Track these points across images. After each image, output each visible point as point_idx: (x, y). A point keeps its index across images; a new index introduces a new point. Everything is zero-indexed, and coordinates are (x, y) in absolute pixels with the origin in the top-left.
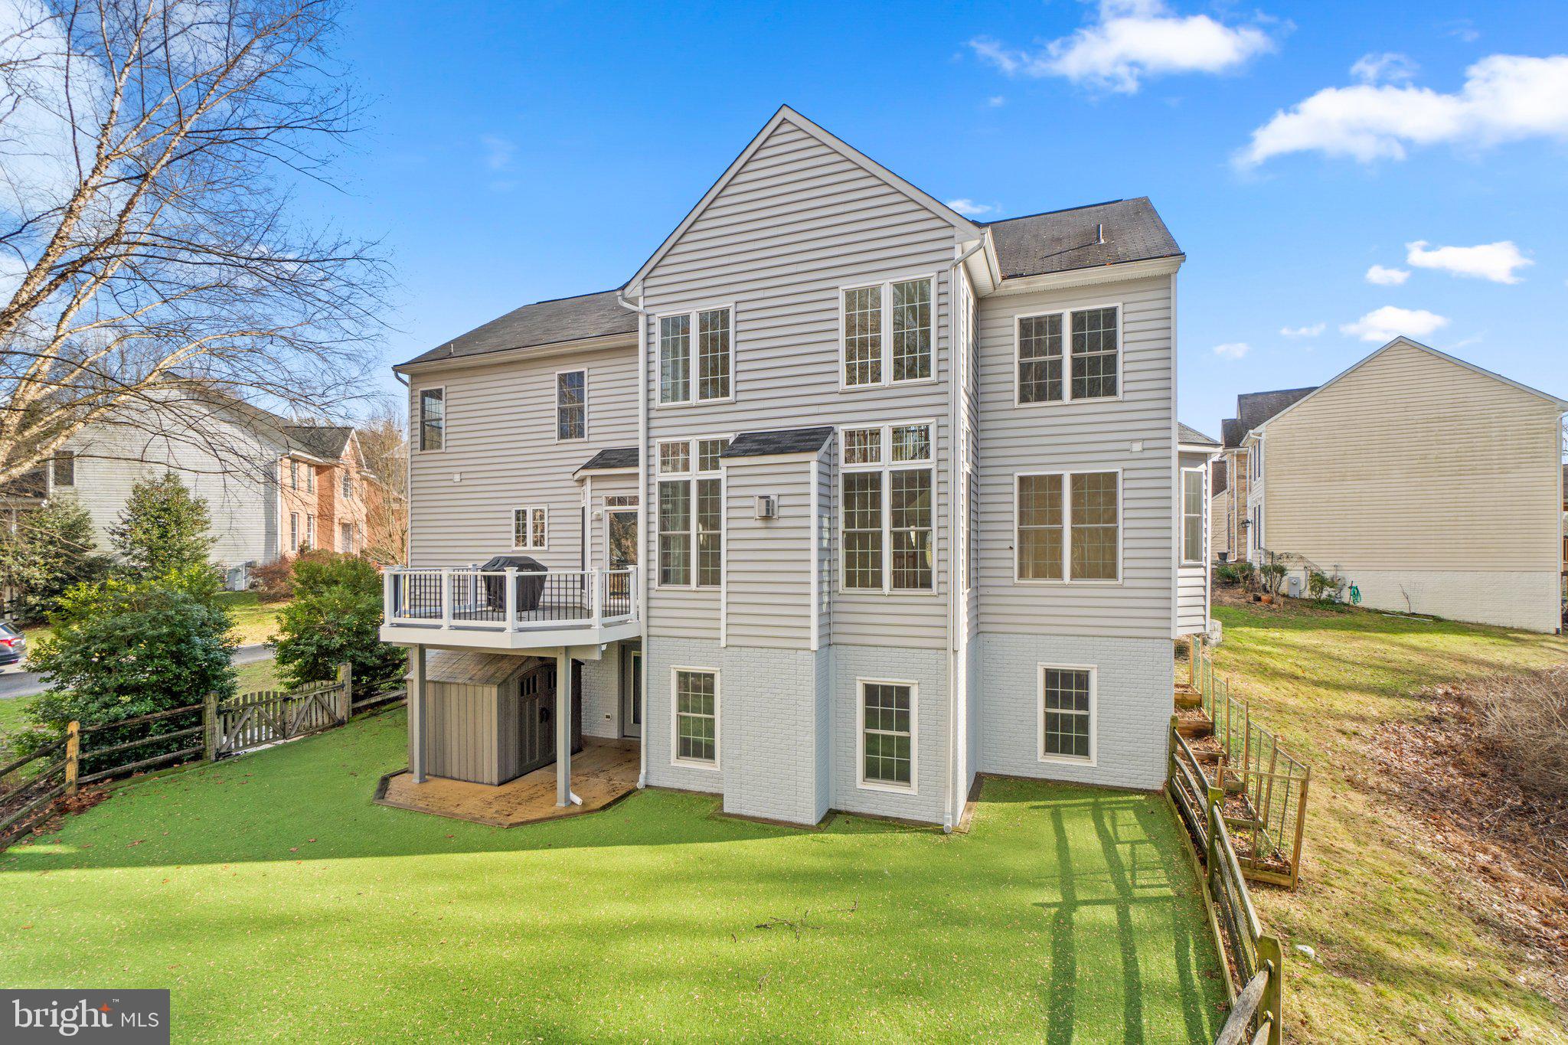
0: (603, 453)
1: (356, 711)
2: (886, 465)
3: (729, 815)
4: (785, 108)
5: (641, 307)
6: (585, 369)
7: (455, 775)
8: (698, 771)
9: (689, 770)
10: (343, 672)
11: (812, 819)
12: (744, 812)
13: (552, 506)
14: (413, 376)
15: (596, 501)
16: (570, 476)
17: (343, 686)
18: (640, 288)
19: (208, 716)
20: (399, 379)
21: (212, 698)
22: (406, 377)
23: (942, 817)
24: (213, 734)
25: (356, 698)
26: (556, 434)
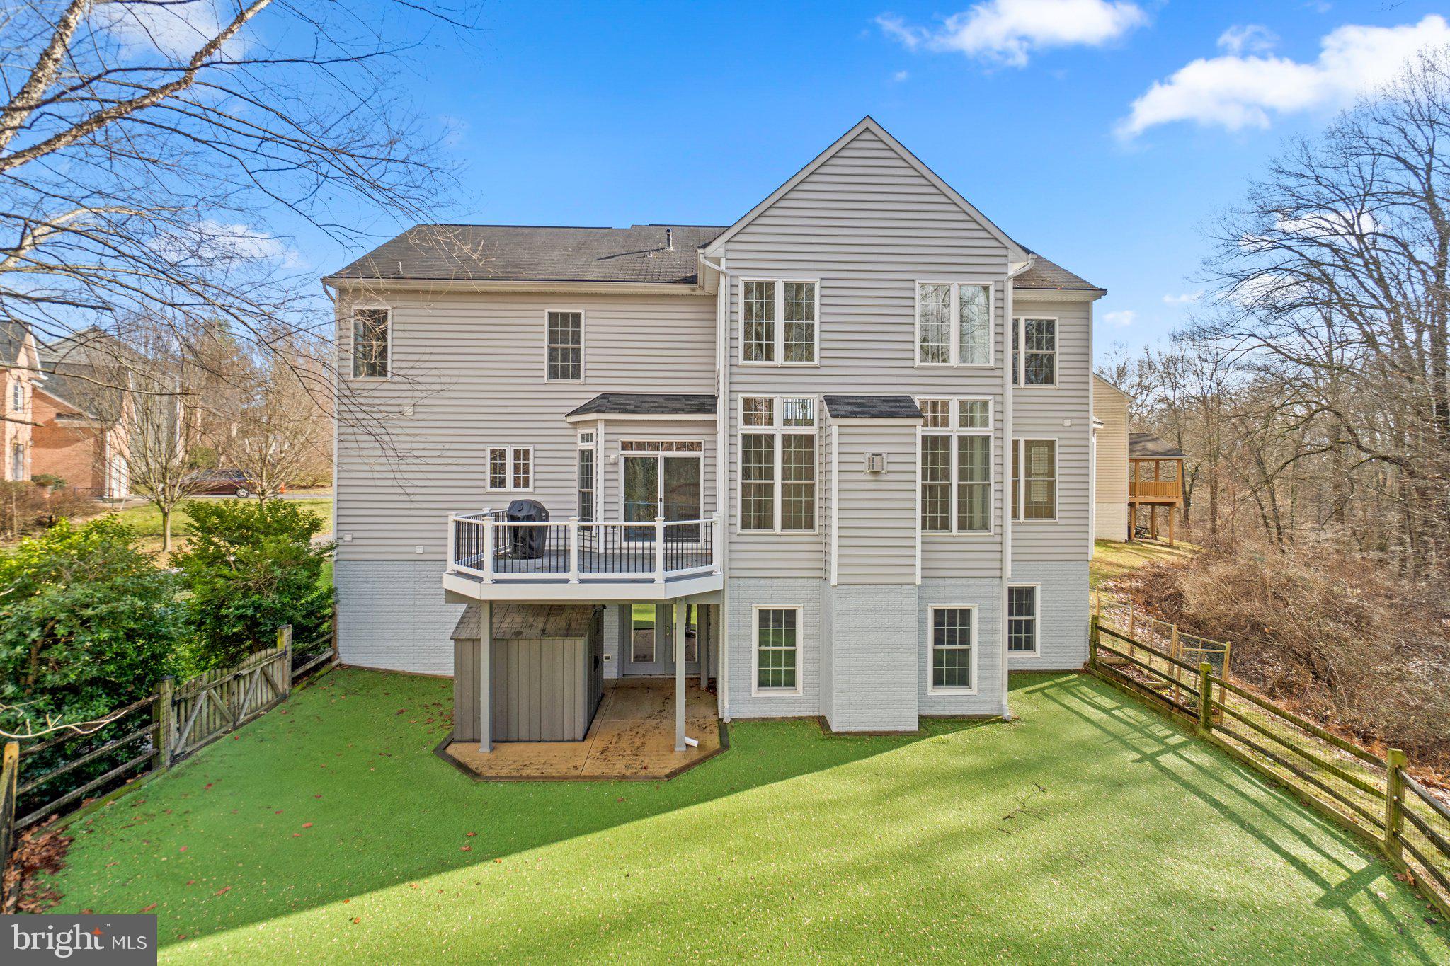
0: (604, 396)
1: (295, 681)
2: (954, 430)
3: (838, 734)
4: (868, 119)
5: (723, 267)
6: (581, 311)
7: (523, 735)
8: (780, 698)
9: (770, 699)
10: (285, 638)
11: (914, 726)
12: (853, 729)
13: (538, 446)
14: (342, 291)
15: (610, 445)
16: (563, 417)
17: (285, 653)
18: (722, 250)
19: (163, 710)
20: (327, 292)
21: (168, 685)
22: (332, 291)
23: (1002, 710)
24: (168, 732)
25: (295, 665)
26: (546, 373)
